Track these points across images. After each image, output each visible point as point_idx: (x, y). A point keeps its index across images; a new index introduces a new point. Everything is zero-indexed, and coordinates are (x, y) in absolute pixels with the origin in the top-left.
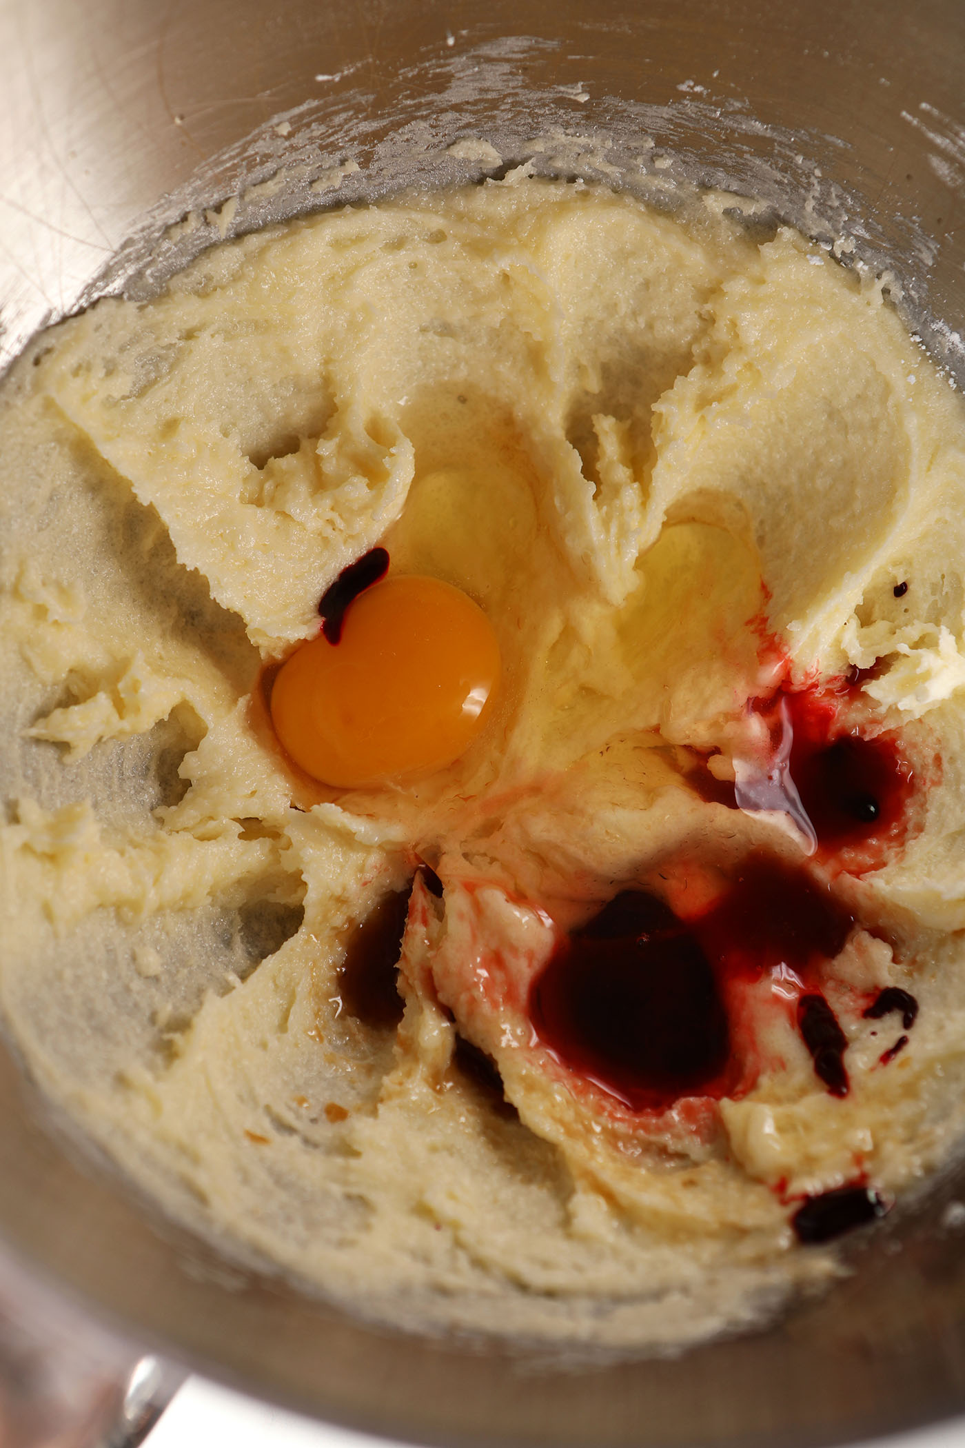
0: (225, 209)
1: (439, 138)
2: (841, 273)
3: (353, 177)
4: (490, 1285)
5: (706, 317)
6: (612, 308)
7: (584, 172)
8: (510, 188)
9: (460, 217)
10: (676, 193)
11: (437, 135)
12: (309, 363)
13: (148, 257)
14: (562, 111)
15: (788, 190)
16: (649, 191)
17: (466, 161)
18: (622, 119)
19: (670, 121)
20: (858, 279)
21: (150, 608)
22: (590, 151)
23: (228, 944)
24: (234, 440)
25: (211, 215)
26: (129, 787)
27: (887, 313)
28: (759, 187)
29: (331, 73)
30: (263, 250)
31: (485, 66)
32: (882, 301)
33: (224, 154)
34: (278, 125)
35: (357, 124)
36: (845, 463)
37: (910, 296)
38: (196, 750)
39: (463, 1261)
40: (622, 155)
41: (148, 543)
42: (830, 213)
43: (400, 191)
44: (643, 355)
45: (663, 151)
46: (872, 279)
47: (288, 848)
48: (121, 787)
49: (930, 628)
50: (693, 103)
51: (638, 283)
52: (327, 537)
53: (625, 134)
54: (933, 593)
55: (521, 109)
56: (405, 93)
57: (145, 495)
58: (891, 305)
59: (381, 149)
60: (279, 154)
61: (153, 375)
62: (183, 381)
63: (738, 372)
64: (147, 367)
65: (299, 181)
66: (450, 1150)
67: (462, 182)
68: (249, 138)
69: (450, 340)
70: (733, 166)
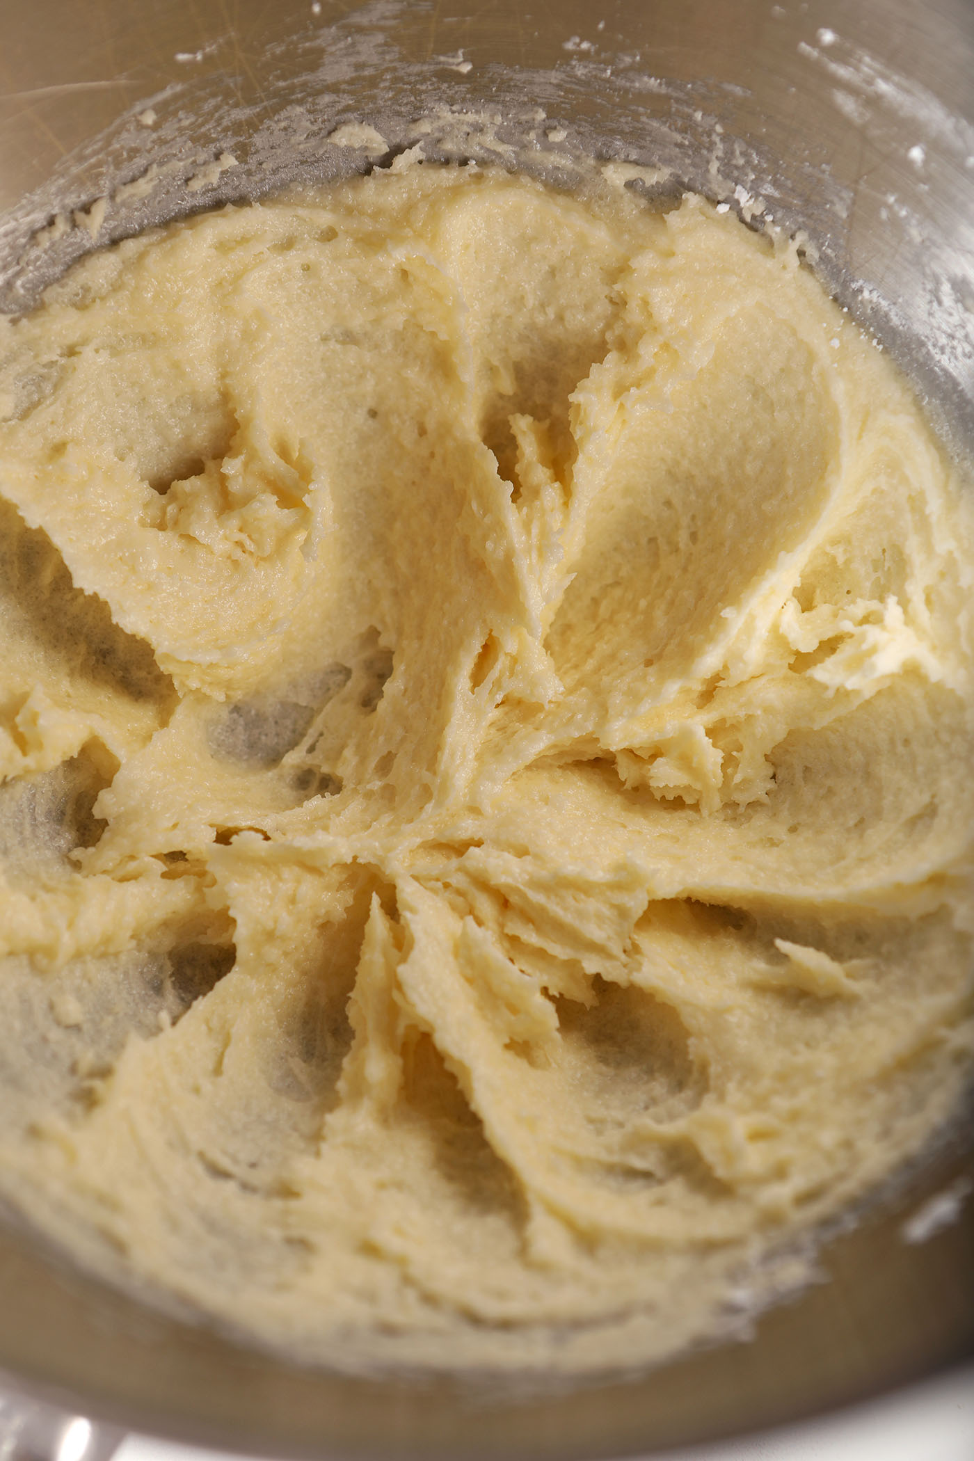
0: (94, 209)
1: (319, 125)
2: (754, 237)
3: (232, 173)
4: (440, 1320)
5: (617, 301)
6: (518, 302)
7: (475, 154)
8: (399, 176)
9: (350, 211)
10: (574, 170)
11: (316, 121)
12: (205, 378)
13: (16, 266)
14: (446, 85)
15: (690, 153)
16: (546, 169)
17: (350, 150)
18: (509, 89)
19: (559, 86)
20: (771, 243)
21: (55, 646)
22: (480, 129)
23: (158, 990)
24: (131, 463)
25: (80, 216)
26: (43, 833)
27: (805, 275)
28: (660, 153)
29: (192, 51)
30: (142, 256)
31: (357, 37)
32: (799, 263)
33: (86, 147)
34: (142, 113)
35: (228, 111)
36: (773, 444)
37: (827, 256)
38: (110, 786)
39: (411, 1296)
40: (513, 131)
41: (47, 576)
42: (736, 173)
43: (284, 186)
44: (555, 350)
45: (555, 123)
46: (786, 241)
47: (213, 885)
48: (33, 831)
49: (874, 605)
50: (582, 63)
51: (543, 271)
52: (237, 560)
53: (514, 106)
54: (875, 571)
55: (401, 85)
56: (275, 73)
57: (34, 517)
58: (808, 268)
59: (258, 140)
60: (148, 148)
61: (36, 397)
62: (69, 401)
63: (655, 354)
64: (28, 387)
65: (174, 179)
66: (399, 1185)
67: (348, 173)
68: (112, 128)
69: (354, 348)
70: (631, 132)
